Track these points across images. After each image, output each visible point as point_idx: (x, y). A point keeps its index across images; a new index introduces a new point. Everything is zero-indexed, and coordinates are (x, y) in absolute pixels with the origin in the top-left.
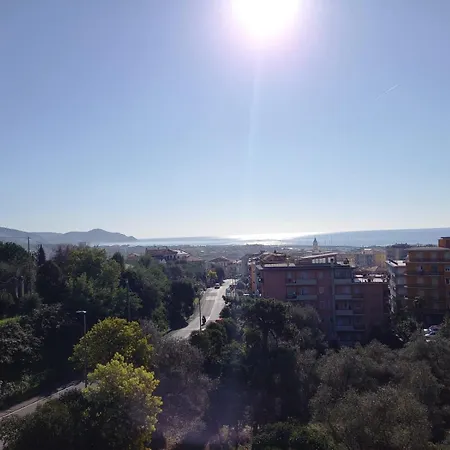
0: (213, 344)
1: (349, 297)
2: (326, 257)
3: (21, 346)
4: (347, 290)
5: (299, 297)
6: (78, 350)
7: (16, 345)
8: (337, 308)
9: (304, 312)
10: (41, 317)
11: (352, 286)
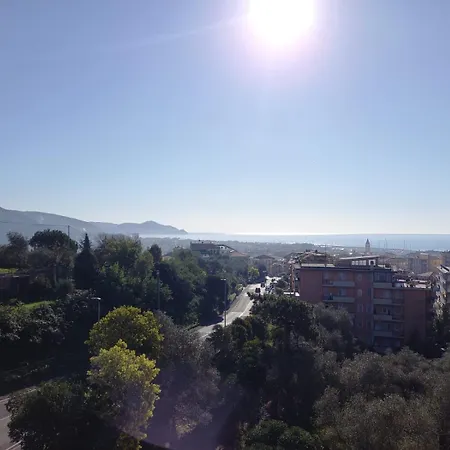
0: (234, 339)
1: (389, 302)
2: (367, 259)
3: (51, 328)
4: (387, 294)
5: (335, 299)
6: (94, 335)
7: (46, 326)
8: (375, 313)
9: (337, 315)
10: (72, 301)
11: (391, 290)
